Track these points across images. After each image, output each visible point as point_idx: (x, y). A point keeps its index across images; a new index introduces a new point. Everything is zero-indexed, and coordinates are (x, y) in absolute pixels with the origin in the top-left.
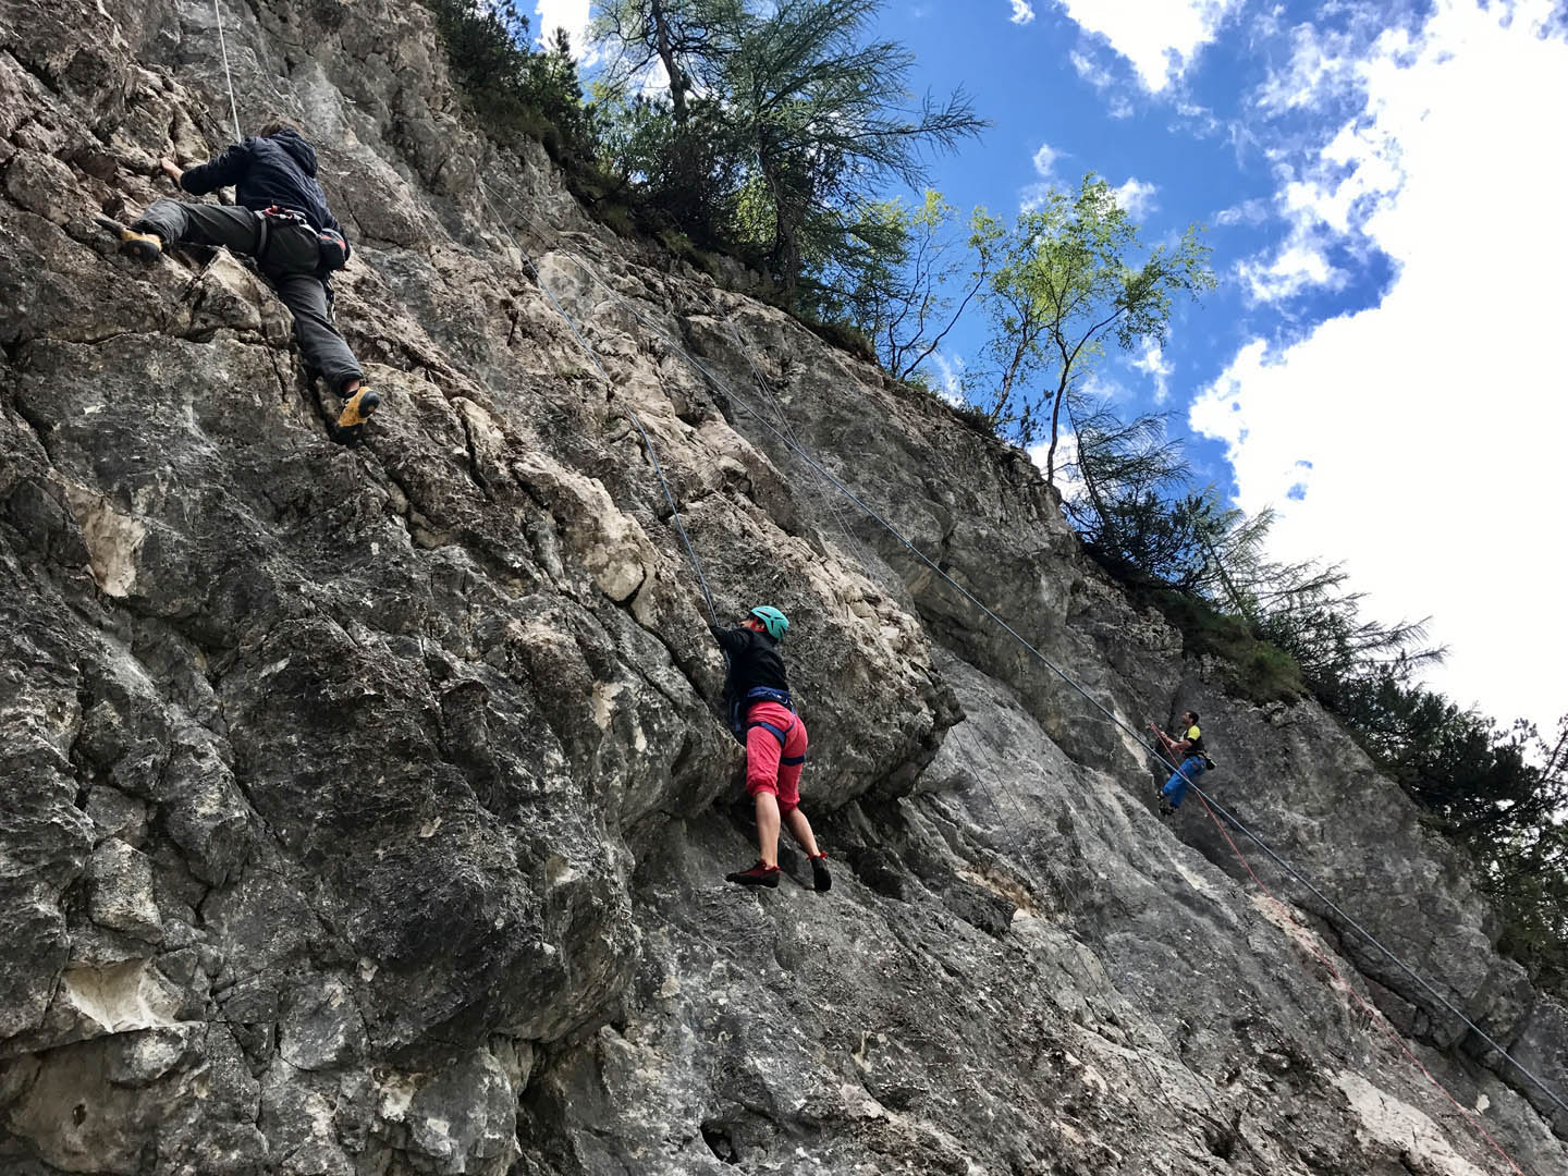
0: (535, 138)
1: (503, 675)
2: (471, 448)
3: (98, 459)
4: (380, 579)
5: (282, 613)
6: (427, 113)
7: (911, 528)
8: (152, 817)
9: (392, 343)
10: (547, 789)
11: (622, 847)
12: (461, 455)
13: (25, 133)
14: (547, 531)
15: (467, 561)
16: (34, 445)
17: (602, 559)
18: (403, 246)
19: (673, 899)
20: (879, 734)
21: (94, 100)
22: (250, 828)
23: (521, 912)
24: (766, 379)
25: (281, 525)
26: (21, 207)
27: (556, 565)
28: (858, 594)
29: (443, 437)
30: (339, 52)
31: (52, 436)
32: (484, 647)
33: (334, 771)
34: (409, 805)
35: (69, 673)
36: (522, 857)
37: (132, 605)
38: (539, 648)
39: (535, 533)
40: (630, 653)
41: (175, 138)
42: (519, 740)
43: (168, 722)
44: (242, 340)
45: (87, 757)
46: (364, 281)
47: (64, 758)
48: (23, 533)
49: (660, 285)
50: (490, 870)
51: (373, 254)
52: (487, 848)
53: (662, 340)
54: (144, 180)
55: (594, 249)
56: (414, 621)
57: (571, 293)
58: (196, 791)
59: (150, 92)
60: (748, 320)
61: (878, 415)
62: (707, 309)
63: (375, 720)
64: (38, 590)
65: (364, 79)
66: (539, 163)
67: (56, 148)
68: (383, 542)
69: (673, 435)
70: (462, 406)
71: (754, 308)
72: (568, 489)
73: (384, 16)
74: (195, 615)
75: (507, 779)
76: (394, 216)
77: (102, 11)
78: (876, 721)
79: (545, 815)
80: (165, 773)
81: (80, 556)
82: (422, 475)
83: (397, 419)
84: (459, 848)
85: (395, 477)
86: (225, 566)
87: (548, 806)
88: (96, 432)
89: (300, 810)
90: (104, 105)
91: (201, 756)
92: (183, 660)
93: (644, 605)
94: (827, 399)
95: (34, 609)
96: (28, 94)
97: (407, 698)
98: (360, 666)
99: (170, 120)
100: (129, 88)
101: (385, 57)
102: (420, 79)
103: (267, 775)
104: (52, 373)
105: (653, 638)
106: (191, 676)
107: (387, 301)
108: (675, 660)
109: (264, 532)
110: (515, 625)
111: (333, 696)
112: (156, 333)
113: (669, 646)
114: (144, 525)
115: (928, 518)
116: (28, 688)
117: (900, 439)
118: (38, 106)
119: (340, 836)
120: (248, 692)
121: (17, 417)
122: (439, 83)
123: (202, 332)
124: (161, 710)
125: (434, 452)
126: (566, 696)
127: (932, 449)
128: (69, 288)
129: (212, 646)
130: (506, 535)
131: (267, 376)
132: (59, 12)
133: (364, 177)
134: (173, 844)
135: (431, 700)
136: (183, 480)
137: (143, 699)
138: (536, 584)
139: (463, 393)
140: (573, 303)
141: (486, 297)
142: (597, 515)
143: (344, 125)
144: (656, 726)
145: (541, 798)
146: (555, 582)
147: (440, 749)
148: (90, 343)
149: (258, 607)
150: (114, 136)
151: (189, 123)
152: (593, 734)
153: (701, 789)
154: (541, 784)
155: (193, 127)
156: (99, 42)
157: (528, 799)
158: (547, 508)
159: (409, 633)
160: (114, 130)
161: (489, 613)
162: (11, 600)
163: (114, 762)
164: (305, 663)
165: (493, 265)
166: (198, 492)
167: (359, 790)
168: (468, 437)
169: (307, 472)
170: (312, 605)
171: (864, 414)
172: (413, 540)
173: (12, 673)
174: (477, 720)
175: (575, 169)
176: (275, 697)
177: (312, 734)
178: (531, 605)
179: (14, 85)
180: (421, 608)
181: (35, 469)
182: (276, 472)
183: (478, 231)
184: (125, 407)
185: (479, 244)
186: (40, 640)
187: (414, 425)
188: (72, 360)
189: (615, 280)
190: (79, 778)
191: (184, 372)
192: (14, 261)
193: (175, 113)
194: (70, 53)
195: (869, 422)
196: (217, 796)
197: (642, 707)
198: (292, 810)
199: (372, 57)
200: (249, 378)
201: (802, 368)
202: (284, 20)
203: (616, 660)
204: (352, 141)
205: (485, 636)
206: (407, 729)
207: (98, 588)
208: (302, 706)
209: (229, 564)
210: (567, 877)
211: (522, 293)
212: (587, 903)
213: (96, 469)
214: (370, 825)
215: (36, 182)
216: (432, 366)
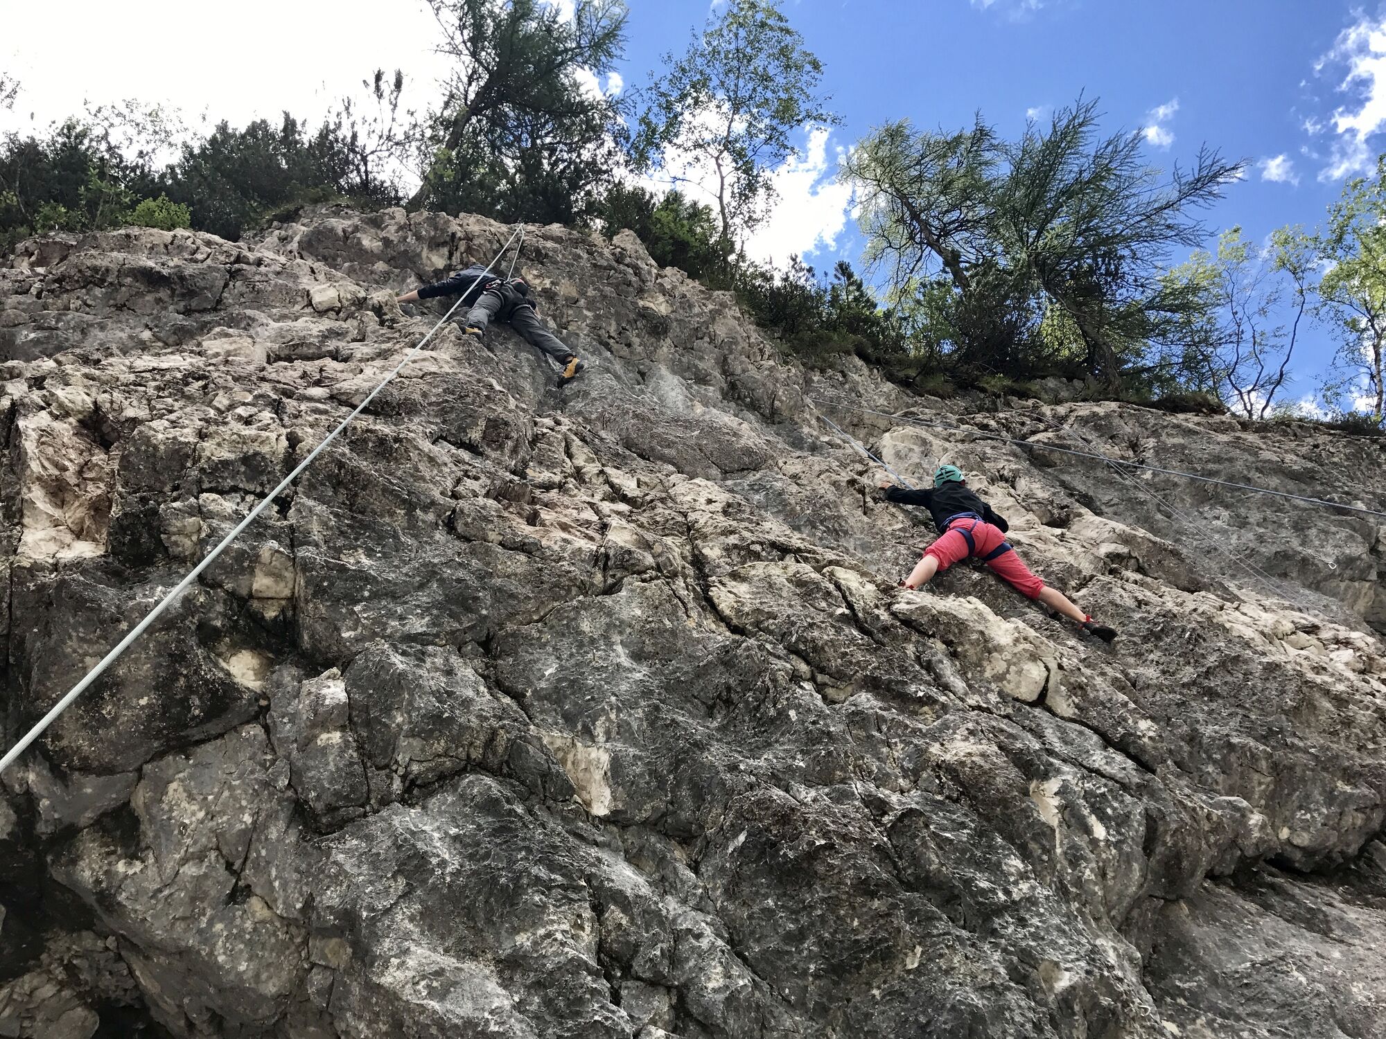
0: (848, 353)
1: (939, 798)
2: (850, 606)
3: (562, 708)
4: (805, 740)
5: (730, 792)
6: (750, 366)
7: (1329, 549)
8: (674, 1001)
9: (761, 544)
10: (1016, 897)
11: (1120, 941)
12: (843, 614)
13: (460, 488)
14: (940, 656)
15: (875, 703)
16: (515, 712)
17: (1001, 667)
18: (756, 469)
19: (1199, 986)
20: (1369, 761)
21: (506, 450)
22: (757, 994)
23: (1029, 1026)
24: (1121, 465)
25: (714, 718)
26: (468, 540)
27: (959, 684)
28: (1288, 627)
29: (824, 604)
30: (673, 350)
31: (527, 701)
32: (914, 775)
33: (812, 924)
34: (887, 940)
35: (579, 889)
36: (1012, 971)
37: (614, 819)
38: (962, 764)
39: (929, 662)
40: (1058, 746)
41: (570, 456)
42: (973, 855)
43: (664, 912)
44: (644, 581)
45: (611, 957)
46: (729, 505)
47: (593, 963)
48: (523, 783)
49: (992, 423)
50: (983, 988)
51: (735, 485)
52: (974, 967)
53: (1008, 466)
54: (553, 494)
55: (925, 417)
56: (844, 769)
57: (915, 458)
58: (701, 969)
59: (545, 430)
60: (1083, 421)
61: (1246, 456)
62: (1041, 426)
63: (832, 867)
64: (543, 826)
65: (697, 362)
66: (857, 370)
67: (484, 492)
68: (798, 707)
69: (1045, 541)
70: (832, 573)
71: (1084, 409)
72: (946, 614)
73: (696, 310)
74: (664, 815)
75: (973, 895)
76: (742, 449)
77: (498, 388)
78: (1360, 748)
79: (1022, 922)
80: (674, 958)
81: (567, 790)
82: (813, 640)
83: (781, 602)
84: (947, 972)
85: (793, 650)
86: (675, 765)
87: (1022, 913)
88: (556, 687)
89: (795, 967)
90: (515, 451)
91: (698, 936)
92: (664, 857)
93: (1058, 699)
94: (1187, 460)
95: (542, 842)
96: (458, 461)
97: (855, 840)
98: (806, 821)
99: (563, 444)
100: (529, 433)
101: (707, 339)
102: (736, 343)
103: (758, 941)
104: (516, 653)
105: (1077, 727)
106: (675, 868)
107: (752, 513)
108: (1108, 742)
109: (698, 728)
110: (935, 749)
111: (791, 854)
112: (581, 598)
113: (1096, 730)
114: (607, 750)
115: (1343, 533)
116: (552, 909)
117: (1279, 469)
118: (467, 467)
119: (836, 984)
120: (722, 870)
121: (500, 695)
122: (752, 340)
123: (614, 585)
124: (656, 903)
125: (819, 618)
126: (1004, 802)
127: (1318, 468)
128: (513, 586)
129: (685, 837)
130: (904, 671)
131: (670, 601)
132: (469, 400)
133: (711, 430)
134: (698, 1023)
135: (878, 836)
136: (628, 704)
137: (641, 897)
138: (944, 707)
139: (831, 563)
140: (918, 465)
141: (835, 484)
142: (981, 628)
143: (691, 400)
144: (1109, 811)
145: (1013, 907)
146: (962, 700)
147: (901, 882)
148: (537, 621)
149: (710, 793)
150: (528, 471)
151: (577, 442)
152: (1045, 832)
153: (1185, 864)
154: (1008, 893)
155: (580, 443)
156: (500, 410)
157: (1000, 910)
158: (933, 636)
159: (843, 781)
160: (526, 465)
161: (908, 743)
162: (524, 839)
163: (632, 957)
164: (760, 831)
165: (837, 459)
166: (640, 711)
167: (839, 936)
168: (844, 597)
169: (721, 668)
170: (753, 778)
171: (1231, 460)
172: (825, 698)
173: (537, 898)
174: (924, 843)
175: (888, 362)
176: (745, 868)
177: (785, 894)
178: (945, 726)
179: (447, 459)
180: (847, 756)
181: (519, 730)
182: (698, 676)
183: (817, 438)
184: (573, 661)
185: (821, 447)
186: (552, 867)
187: (796, 602)
188: (527, 638)
189: (951, 435)
190: (608, 977)
191: (608, 620)
192: (472, 581)
193: (566, 439)
194: (482, 423)
195: (1239, 465)
196: (719, 969)
197: (1088, 795)
198: (787, 968)
199: (697, 344)
200: (657, 608)
201: (1151, 442)
202: (629, 345)
203: (1045, 757)
204: (699, 409)
205: (911, 766)
206: (863, 868)
207: (587, 813)
208: (770, 870)
209: (678, 762)
210: (1064, 981)
211: (866, 471)
212: (1096, 1004)
213: (563, 717)
214: (859, 967)
215: (474, 519)
216: (799, 550)
